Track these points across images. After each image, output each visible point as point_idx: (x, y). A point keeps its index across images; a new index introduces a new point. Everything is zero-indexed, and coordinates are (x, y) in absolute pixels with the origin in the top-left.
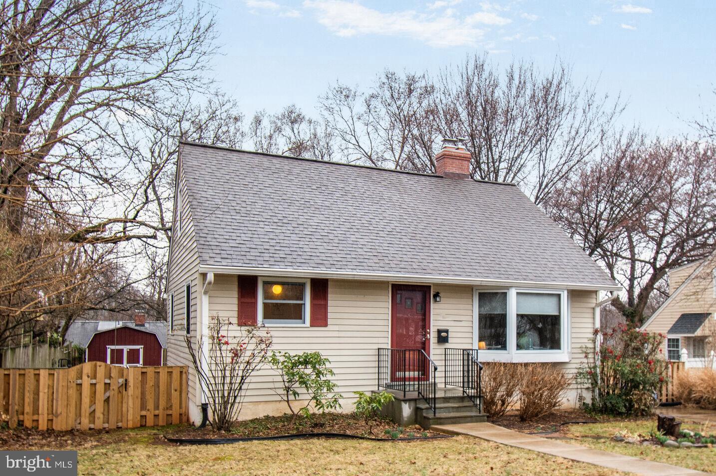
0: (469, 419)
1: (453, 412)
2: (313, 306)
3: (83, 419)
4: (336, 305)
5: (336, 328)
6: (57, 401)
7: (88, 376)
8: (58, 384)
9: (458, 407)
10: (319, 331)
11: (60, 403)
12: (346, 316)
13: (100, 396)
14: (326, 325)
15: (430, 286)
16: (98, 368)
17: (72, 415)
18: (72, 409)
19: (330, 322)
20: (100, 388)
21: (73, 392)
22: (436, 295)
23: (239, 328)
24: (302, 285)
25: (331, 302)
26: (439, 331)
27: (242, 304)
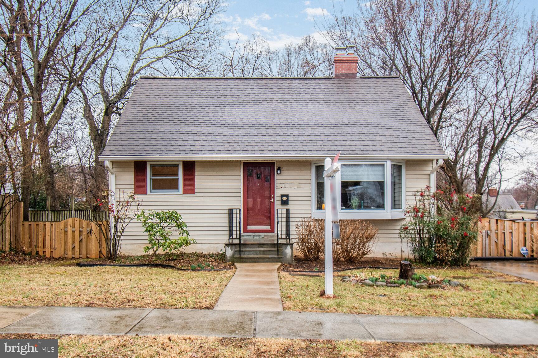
0: (267, 259)
1: (260, 254)
2: (185, 180)
3: (68, 252)
4: (200, 177)
5: (202, 195)
6: (55, 240)
7: (71, 226)
8: (55, 230)
9: (264, 251)
10: (189, 197)
11: (56, 242)
12: (209, 186)
13: (77, 239)
14: (194, 193)
15: (274, 163)
16: (76, 221)
17: (63, 249)
18: (63, 245)
19: (196, 190)
20: (77, 233)
21: (62, 235)
22: (279, 169)
23: (135, 196)
24: (177, 166)
25: (197, 177)
26: (282, 196)
27: (136, 181)
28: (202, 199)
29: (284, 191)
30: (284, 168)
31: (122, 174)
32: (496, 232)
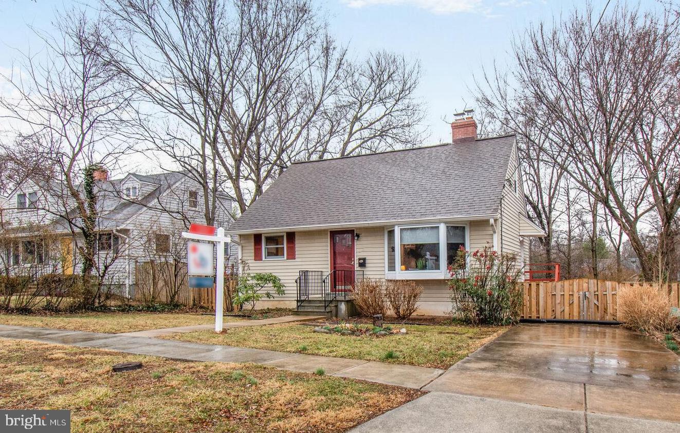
2: (288, 248)
4: (299, 245)
5: (300, 260)
10: (291, 262)
12: (305, 252)
14: (295, 258)
15: (354, 230)
19: (296, 256)
22: (358, 236)
23: (254, 262)
24: (282, 237)
25: (297, 245)
26: (360, 259)
27: (255, 249)
28: (300, 263)
29: (362, 255)
30: (363, 234)
31: (247, 245)
32: (597, 293)
